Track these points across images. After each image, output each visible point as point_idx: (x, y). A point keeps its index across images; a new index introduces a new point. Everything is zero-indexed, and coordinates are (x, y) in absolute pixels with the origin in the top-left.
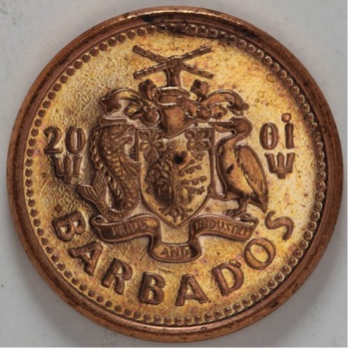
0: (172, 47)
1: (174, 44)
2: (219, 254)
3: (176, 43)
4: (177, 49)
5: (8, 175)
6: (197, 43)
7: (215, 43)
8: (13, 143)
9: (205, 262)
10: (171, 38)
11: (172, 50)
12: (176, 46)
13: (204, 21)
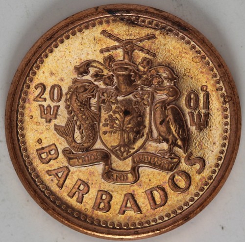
0: (127, 33)
1: (129, 31)
2: (150, 180)
3: (130, 31)
4: (131, 35)
5: (6, 115)
6: (145, 32)
7: (158, 32)
8: (11, 94)
9: (140, 185)
10: (128, 27)
11: (127, 35)
12: (130, 33)
13: (151, 17)
